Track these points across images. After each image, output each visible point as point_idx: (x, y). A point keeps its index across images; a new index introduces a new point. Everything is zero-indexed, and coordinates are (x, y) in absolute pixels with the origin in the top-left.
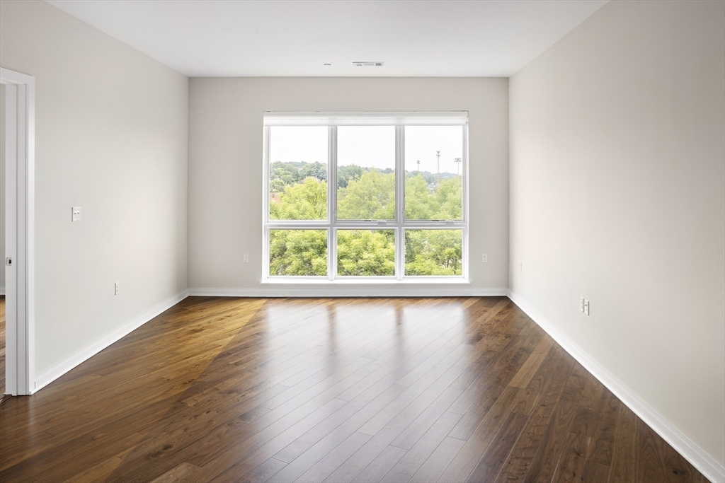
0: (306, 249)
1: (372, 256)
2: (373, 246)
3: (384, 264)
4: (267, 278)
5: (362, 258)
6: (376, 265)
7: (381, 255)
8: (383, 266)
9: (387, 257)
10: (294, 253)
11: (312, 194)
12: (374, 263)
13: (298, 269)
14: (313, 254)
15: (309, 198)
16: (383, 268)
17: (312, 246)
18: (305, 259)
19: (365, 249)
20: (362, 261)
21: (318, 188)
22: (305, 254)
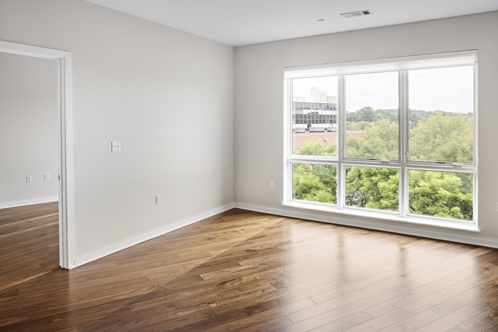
0: (375, 174)
1: (428, 184)
2: (429, 176)
3: (439, 192)
4: (288, 200)
5: (419, 186)
6: (432, 192)
7: (436, 184)
8: (437, 193)
9: (442, 186)
10: (367, 177)
11: (384, 132)
12: (429, 191)
13: (369, 189)
14: (380, 179)
15: (381, 135)
16: (437, 195)
17: (380, 172)
18: (374, 182)
19: (423, 178)
20: (418, 188)
21: (390, 128)
22: (373, 178)
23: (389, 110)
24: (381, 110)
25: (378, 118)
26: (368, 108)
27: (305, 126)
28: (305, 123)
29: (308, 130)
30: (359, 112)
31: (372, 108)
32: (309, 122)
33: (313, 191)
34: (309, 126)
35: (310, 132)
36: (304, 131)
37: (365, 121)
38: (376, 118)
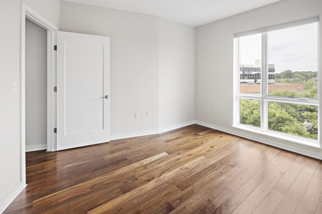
23: (302, 72)
24: (297, 72)
25: (296, 76)
26: (289, 71)
27: (254, 80)
28: (253, 78)
29: (256, 83)
30: (282, 74)
31: (292, 71)
32: (256, 78)
33: (287, 122)
34: (256, 81)
35: (257, 84)
36: (254, 83)
37: (287, 78)
38: (294, 76)
